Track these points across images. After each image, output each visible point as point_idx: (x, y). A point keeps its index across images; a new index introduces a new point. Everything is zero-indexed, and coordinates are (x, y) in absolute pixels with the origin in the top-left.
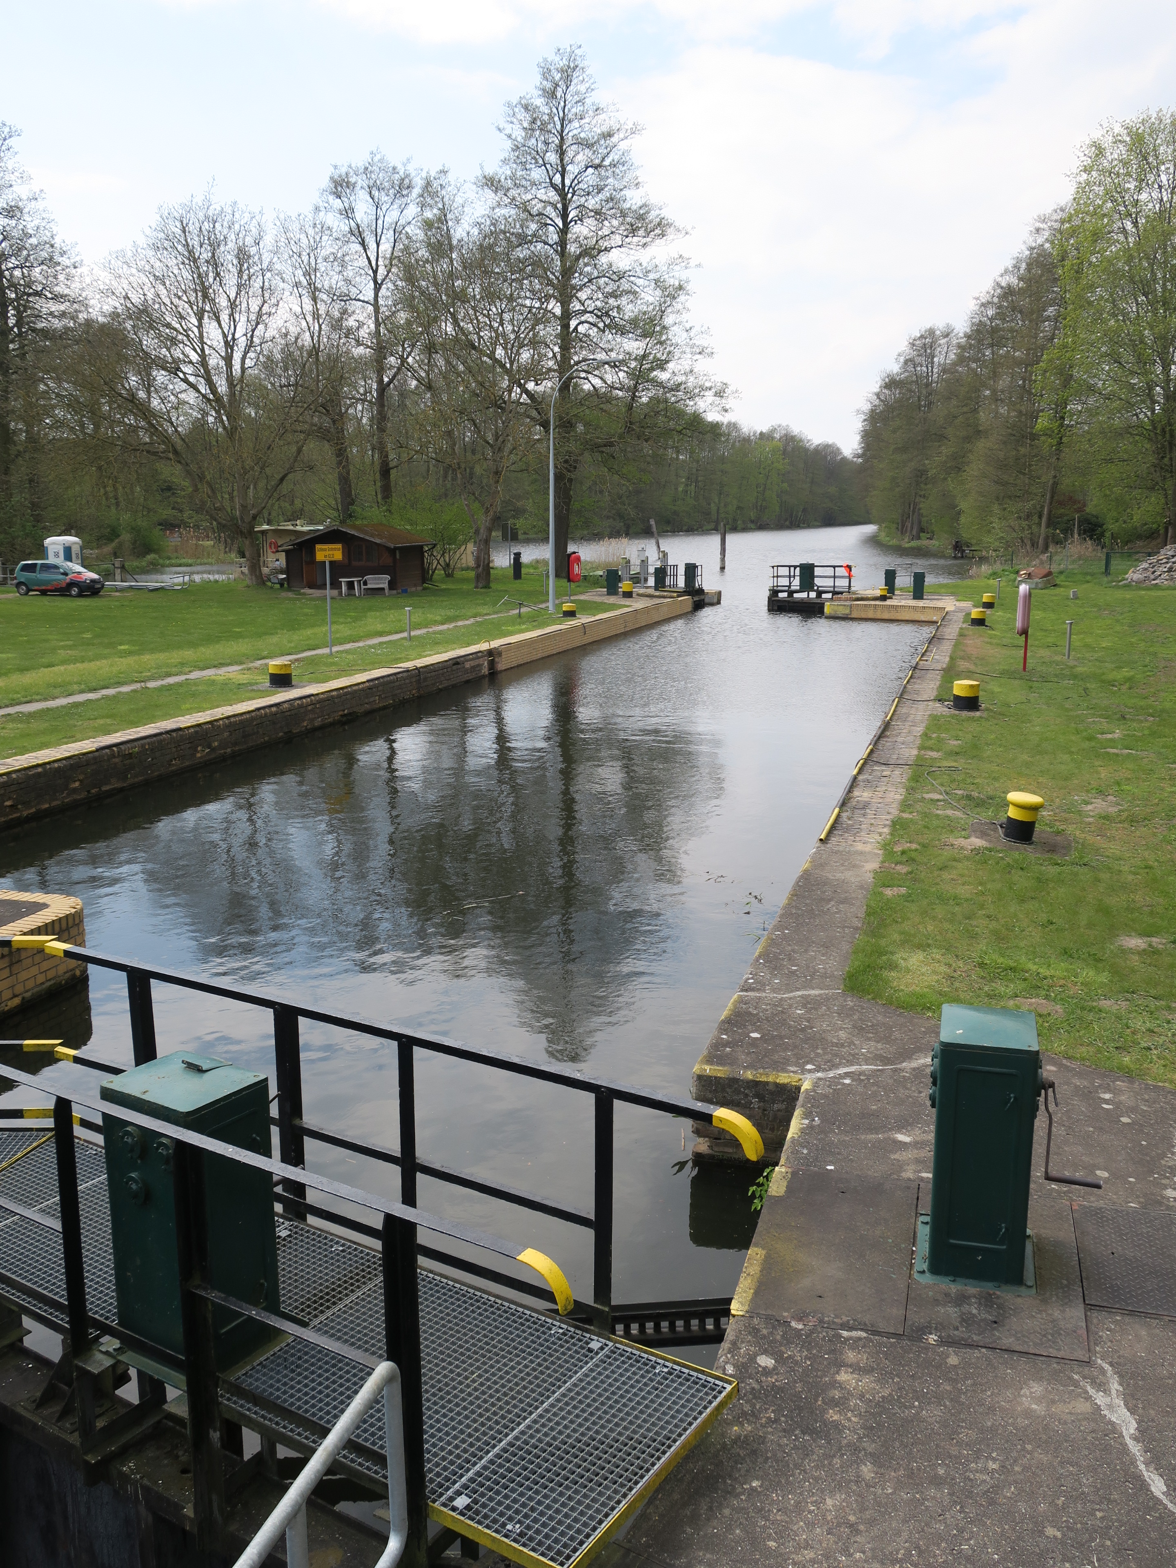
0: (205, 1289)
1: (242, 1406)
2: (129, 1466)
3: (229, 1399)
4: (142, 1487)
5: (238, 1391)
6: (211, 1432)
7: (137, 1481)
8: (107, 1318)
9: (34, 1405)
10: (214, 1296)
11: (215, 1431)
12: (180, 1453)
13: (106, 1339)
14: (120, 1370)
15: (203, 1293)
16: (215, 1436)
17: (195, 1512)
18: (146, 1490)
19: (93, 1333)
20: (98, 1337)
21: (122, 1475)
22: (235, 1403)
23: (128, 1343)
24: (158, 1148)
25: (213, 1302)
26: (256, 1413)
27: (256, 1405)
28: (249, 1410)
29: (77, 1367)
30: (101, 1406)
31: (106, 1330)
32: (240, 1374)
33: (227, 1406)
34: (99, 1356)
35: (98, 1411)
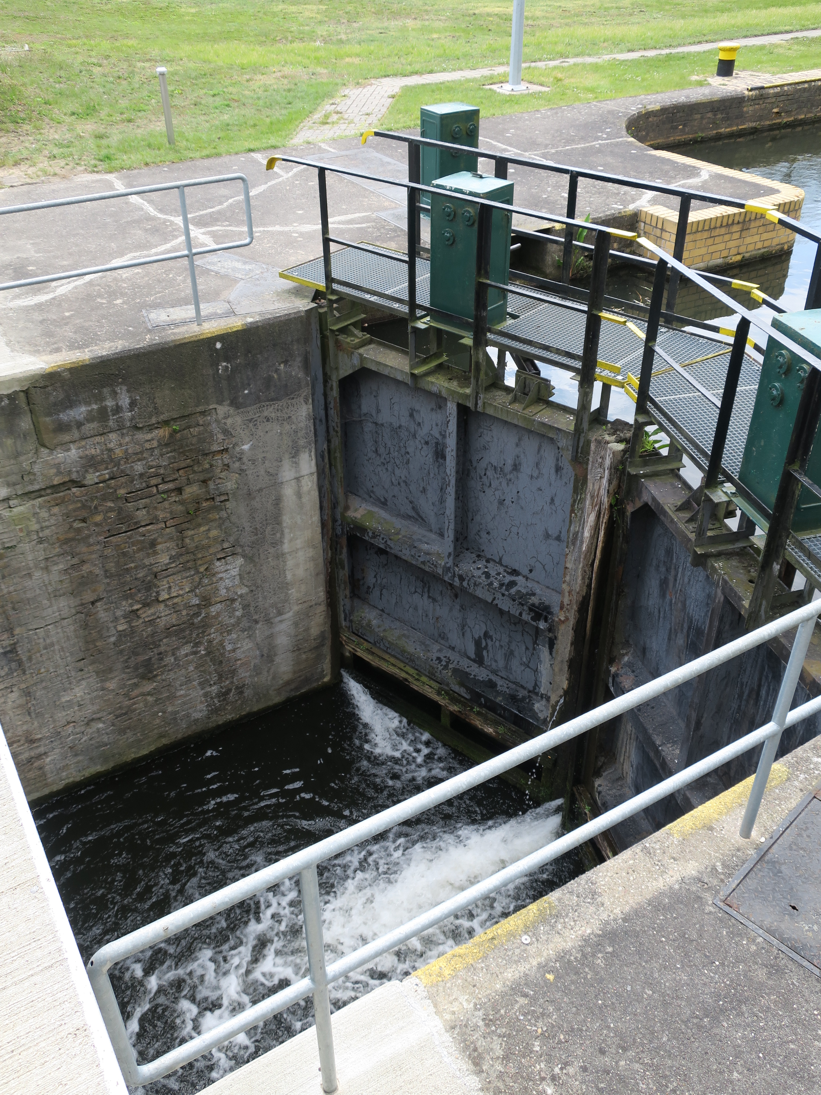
0: (800, 474)
1: (799, 556)
2: (719, 564)
3: (792, 549)
4: (723, 579)
5: (800, 546)
6: (775, 564)
7: (721, 575)
8: (732, 473)
9: (675, 509)
10: (805, 480)
11: (777, 564)
12: (752, 570)
13: (728, 485)
14: (731, 508)
15: (798, 476)
16: (776, 567)
17: (750, 606)
18: (725, 582)
19: (721, 477)
20: (723, 482)
21: (713, 567)
22: (796, 553)
23: (741, 492)
24: (798, 370)
25: (802, 485)
26: (807, 564)
27: (809, 559)
28: (803, 560)
29: (706, 496)
30: (714, 524)
31: (730, 479)
32: (805, 537)
33: (790, 552)
34: (720, 493)
35: (710, 526)
